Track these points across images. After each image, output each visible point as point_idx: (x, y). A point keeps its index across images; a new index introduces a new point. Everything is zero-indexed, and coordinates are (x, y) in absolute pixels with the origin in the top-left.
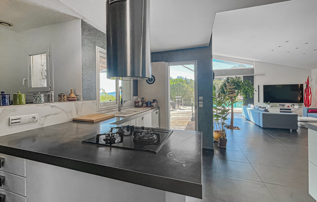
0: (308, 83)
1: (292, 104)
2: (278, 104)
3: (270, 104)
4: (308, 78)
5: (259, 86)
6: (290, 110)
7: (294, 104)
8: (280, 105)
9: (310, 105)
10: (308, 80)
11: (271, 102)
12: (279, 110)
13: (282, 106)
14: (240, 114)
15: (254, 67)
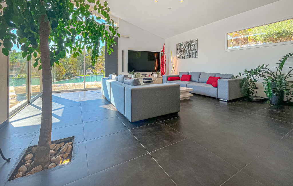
0: (164, 51)
1: (152, 73)
2: (141, 73)
3: (134, 74)
4: (164, 45)
5: (123, 51)
6: (151, 79)
7: (153, 72)
8: (142, 74)
9: (165, 73)
10: (164, 48)
11: (135, 71)
12: (143, 80)
13: (144, 76)
14: (97, 91)
15: (118, 26)
